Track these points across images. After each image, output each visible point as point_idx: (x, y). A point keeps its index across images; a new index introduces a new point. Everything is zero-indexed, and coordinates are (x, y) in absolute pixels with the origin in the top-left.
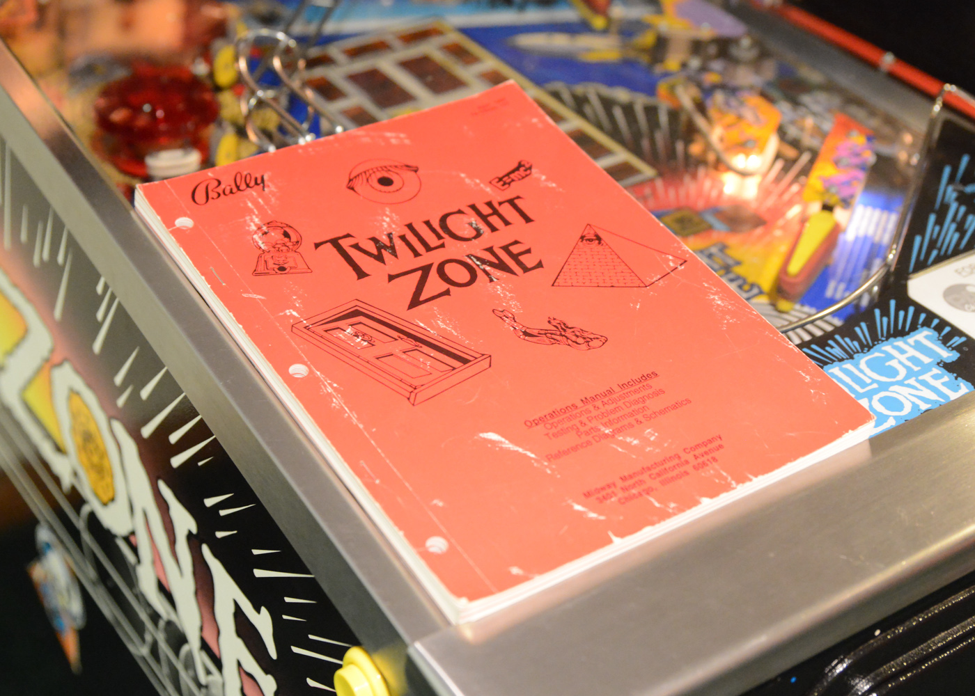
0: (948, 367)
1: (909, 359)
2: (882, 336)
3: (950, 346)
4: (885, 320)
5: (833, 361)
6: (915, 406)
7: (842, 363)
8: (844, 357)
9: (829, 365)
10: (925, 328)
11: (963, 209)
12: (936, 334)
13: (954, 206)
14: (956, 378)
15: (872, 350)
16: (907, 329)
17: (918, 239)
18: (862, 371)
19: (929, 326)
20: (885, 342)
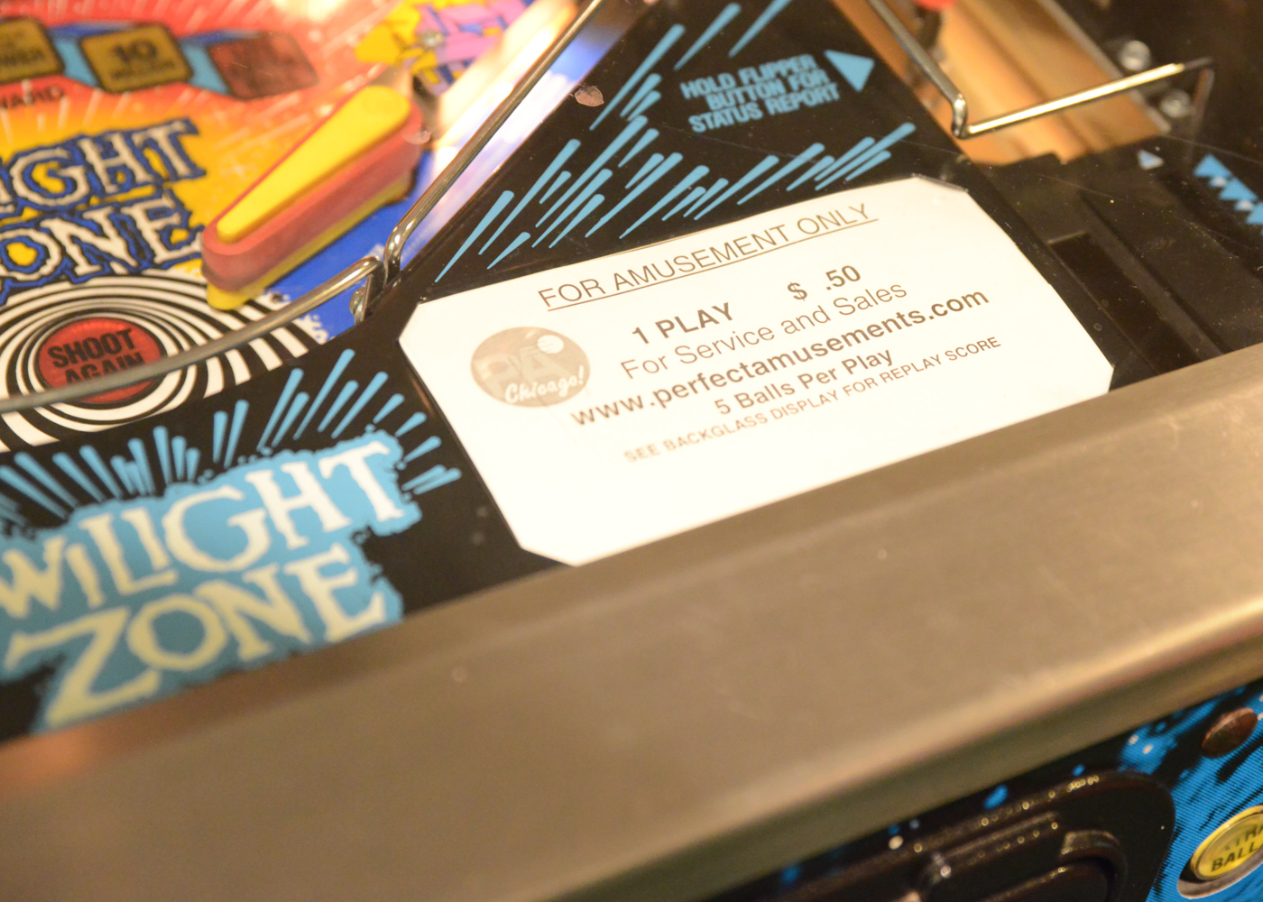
0: (374, 546)
1: (294, 515)
2: (268, 444)
3: (411, 491)
4: (302, 399)
5: (108, 495)
6: (232, 644)
7: (129, 504)
8: (142, 489)
9: (92, 508)
10: (382, 434)
11: (652, 134)
12: (397, 451)
13: (638, 122)
14: (374, 579)
15: (221, 478)
16: (336, 433)
17: (507, 196)
18: (160, 533)
19: (391, 432)
20: (265, 462)
